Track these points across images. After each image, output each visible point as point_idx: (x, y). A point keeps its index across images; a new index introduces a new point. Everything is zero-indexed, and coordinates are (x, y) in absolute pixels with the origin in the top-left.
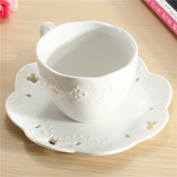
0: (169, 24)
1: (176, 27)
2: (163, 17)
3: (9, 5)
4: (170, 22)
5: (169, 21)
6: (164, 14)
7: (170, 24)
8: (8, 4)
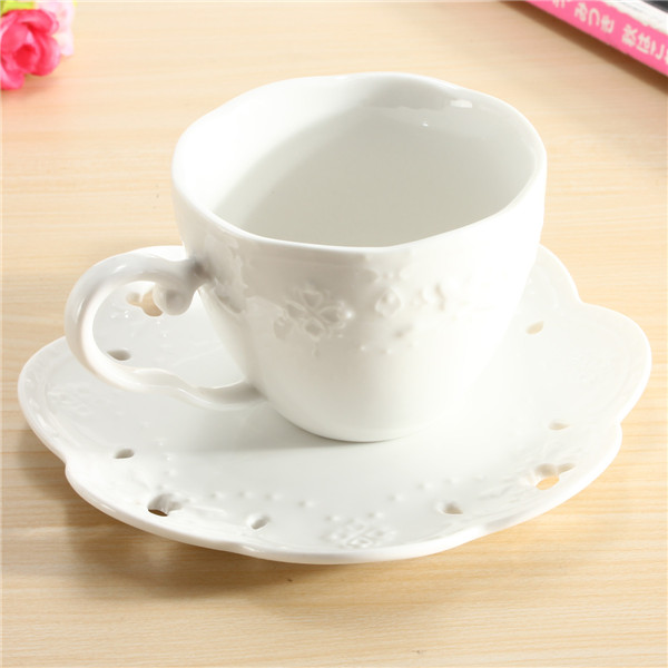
0: (607, 34)
1: (634, 35)
3: (54, 26)
4: (609, 26)
5: (606, 22)
6: (583, 6)
7: (610, 31)
8: (51, 23)
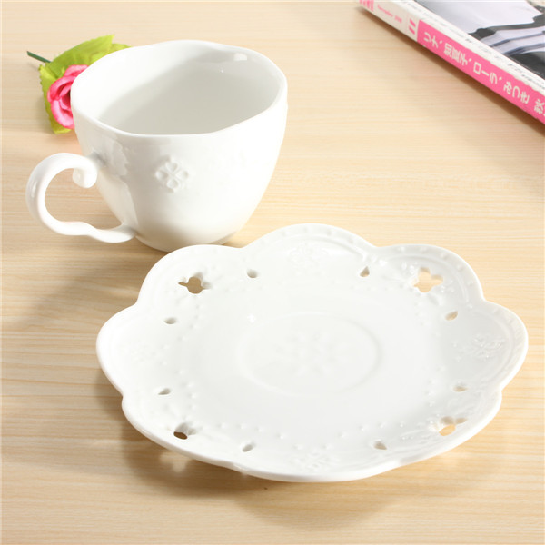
0: (524, 104)
1: (543, 106)
2: (506, 92)
4: (526, 99)
5: (524, 96)
6: (509, 84)
7: (526, 102)
